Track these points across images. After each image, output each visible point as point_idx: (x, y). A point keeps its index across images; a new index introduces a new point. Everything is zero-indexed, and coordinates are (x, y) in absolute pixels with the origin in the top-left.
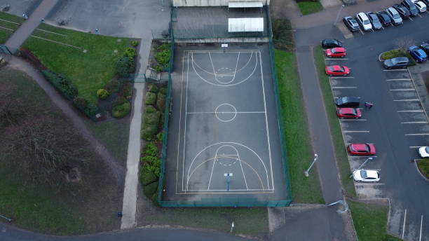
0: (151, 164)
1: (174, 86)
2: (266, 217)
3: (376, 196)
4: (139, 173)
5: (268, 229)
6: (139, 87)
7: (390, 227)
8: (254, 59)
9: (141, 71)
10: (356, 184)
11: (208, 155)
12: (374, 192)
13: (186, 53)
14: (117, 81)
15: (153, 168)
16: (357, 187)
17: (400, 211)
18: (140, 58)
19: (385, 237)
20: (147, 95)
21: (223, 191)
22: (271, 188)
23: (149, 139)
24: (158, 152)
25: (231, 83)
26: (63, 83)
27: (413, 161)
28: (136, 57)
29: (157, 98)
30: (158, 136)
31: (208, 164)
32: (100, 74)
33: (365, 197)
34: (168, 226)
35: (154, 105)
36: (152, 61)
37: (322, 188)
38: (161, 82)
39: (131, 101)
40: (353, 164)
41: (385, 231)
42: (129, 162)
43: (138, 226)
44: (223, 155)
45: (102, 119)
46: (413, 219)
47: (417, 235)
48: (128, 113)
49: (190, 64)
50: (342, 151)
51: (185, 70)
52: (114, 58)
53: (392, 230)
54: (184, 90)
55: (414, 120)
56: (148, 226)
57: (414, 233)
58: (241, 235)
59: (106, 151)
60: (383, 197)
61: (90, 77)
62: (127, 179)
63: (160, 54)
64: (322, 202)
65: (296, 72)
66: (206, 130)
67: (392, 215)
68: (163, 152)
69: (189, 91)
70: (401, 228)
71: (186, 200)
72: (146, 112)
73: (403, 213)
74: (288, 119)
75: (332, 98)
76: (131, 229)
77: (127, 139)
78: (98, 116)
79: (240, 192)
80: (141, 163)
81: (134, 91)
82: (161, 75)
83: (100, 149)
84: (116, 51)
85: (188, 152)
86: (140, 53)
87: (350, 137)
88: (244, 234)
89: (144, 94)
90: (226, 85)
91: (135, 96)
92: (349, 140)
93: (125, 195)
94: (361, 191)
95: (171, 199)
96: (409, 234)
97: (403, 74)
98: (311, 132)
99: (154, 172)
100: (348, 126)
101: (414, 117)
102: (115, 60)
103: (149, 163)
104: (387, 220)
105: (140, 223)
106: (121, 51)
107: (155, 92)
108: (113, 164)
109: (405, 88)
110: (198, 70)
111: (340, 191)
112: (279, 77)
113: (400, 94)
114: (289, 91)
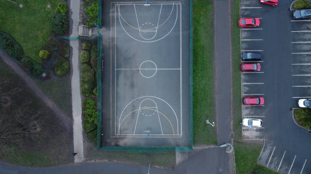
0: (91, 116)
1: (104, 43)
2: (174, 154)
3: (256, 137)
4: (82, 123)
5: (175, 162)
6: (75, 45)
7: (260, 159)
8: (174, 13)
9: (74, 27)
10: (243, 128)
11: (134, 107)
12: (256, 134)
13: (113, 5)
14: (54, 39)
15: (92, 119)
16: (244, 130)
17: (271, 148)
18: (72, 13)
19: (255, 167)
20: (82, 53)
21: (144, 136)
22: (180, 133)
23: (87, 95)
24: (96, 105)
25: (154, 39)
26: (9, 45)
27: (291, 109)
28: (68, 13)
29: (90, 57)
30: (94, 91)
31: (133, 115)
32: (39, 32)
33: (248, 137)
34: (107, 160)
35: (89, 63)
36: (83, 17)
37: (217, 133)
38: (93, 37)
39: (68, 60)
40: (245, 112)
41: (256, 162)
42: (74, 114)
43: (86, 160)
44: (146, 108)
45: (48, 77)
46: (278, 154)
47: (278, 165)
48: (68, 72)
49: (118, 19)
50: (238, 101)
51: (113, 25)
52: (49, 13)
53: (261, 161)
54: (113, 46)
55: (303, 73)
56: (93, 161)
57: (276, 163)
58: (156, 167)
59: (55, 105)
60: (261, 138)
61: (31, 35)
62: (74, 127)
63: (89, 8)
64: (216, 143)
65: (212, 25)
66: (132, 85)
67: (264, 151)
68: (99, 104)
69: (117, 48)
70: (268, 160)
71: (118, 142)
72: (83, 71)
73: (272, 149)
74: (199, 75)
75: (239, 50)
76: (81, 163)
77: (70, 95)
78: (44, 75)
79: (158, 136)
80: (84, 115)
81: (70, 49)
82: (92, 31)
83: (50, 103)
84: (49, 6)
85: (118, 104)
86: (71, 8)
87: (247, 88)
88: (159, 165)
89: (80, 52)
90: (149, 41)
91: (72, 54)
92: (245, 91)
93: (74, 139)
94: (245, 134)
95: (108, 141)
96: (273, 164)
97: (307, 25)
98: (216, 85)
99: (93, 121)
100: (247, 79)
101: (304, 70)
102: (49, 16)
103: (89, 115)
104: (259, 154)
105: (87, 159)
106: (53, 6)
107: (88, 50)
108: (62, 115)
109: (305, 40)
110: (125, 25)
111: (230, 135)
112: (196, 32)
113: (298, 47)
114: (203, 46)
